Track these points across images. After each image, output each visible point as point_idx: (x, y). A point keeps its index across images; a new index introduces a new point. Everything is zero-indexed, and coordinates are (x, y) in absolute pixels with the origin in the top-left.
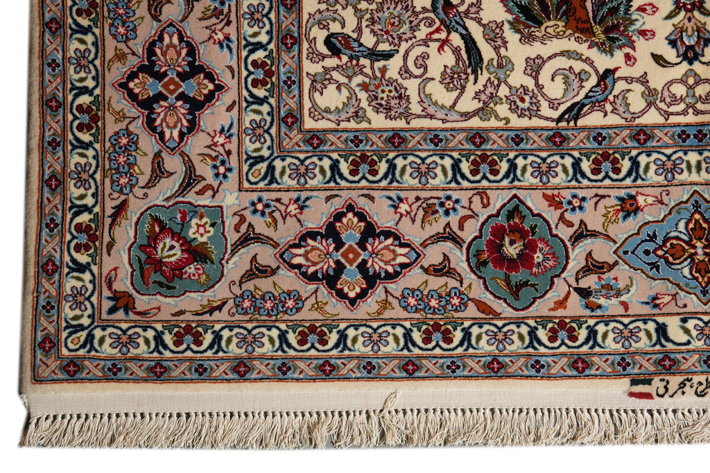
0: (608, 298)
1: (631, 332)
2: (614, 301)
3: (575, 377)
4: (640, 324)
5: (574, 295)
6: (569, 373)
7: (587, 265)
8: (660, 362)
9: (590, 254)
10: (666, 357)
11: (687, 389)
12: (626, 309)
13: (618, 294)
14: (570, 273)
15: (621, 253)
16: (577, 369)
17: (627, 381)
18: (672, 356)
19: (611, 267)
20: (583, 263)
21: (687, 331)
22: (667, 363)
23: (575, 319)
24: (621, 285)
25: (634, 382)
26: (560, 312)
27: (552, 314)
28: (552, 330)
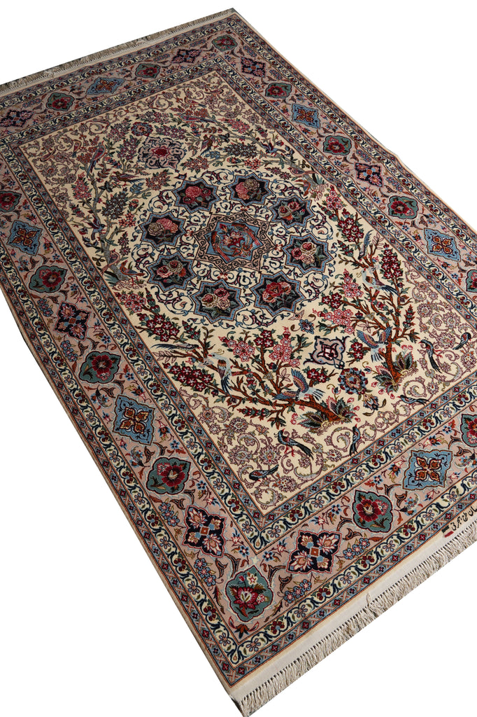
0: (413, 506)
1: (429, 513)
2: (416, 506)
3: (424, 543)
4: (430, 508)
5: (402, 513)
6: (421, 543)
7: (398, 499)
8: (446, 518)
9: (396, 495)
10: (447, 514)
11: (461, 521)
12: (422, 506)
13: (416, 503)
14: (395, 506)
15: (405, 487)
16: (422, 539)
17: (441, 532)
19: (406, 494)
20: (396, 499)
21: (446, 501)
22: (448, 516)
23: (408, 522)
24: (414, 499)
25: (444, 531)
26: (402, 523)
27: (400, 525)
28: (404, 531)
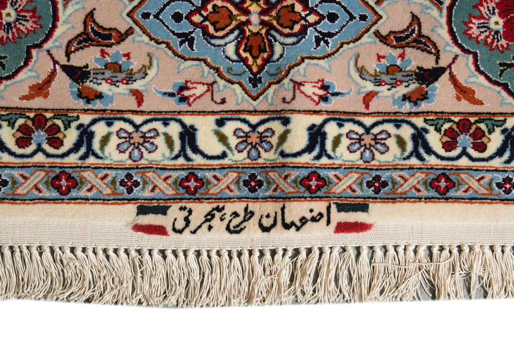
0: (113, 83)
1: (144, 136)
2: (123, 89)
3: (54, 200)
4: (158, 125)
5: (61, 75)
6: (46, 194)
7: (85, 32)
8: (182, 183)
9: (91, 15)
10: (192, 175)
11: (216, 222)
12: (140, 101)
13: (130, 78)
14: (57, 43)
15: (138, 16)
16: (58, 188)
17: (132, 208)
18: (200, 174)
19: (122, 37)
20: (80, 29)
21: (223, 139)
22: (192, 184)
23: (60, 113)
24: (135, 64)
25: (142, 210)
26: (38, 103)
27: (25, 104)
28: (23, 129)
